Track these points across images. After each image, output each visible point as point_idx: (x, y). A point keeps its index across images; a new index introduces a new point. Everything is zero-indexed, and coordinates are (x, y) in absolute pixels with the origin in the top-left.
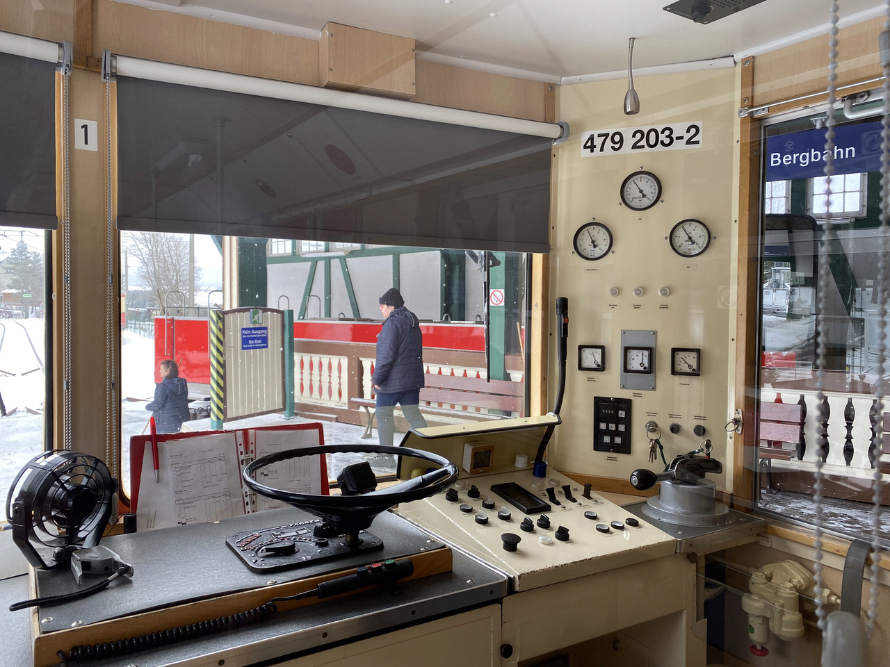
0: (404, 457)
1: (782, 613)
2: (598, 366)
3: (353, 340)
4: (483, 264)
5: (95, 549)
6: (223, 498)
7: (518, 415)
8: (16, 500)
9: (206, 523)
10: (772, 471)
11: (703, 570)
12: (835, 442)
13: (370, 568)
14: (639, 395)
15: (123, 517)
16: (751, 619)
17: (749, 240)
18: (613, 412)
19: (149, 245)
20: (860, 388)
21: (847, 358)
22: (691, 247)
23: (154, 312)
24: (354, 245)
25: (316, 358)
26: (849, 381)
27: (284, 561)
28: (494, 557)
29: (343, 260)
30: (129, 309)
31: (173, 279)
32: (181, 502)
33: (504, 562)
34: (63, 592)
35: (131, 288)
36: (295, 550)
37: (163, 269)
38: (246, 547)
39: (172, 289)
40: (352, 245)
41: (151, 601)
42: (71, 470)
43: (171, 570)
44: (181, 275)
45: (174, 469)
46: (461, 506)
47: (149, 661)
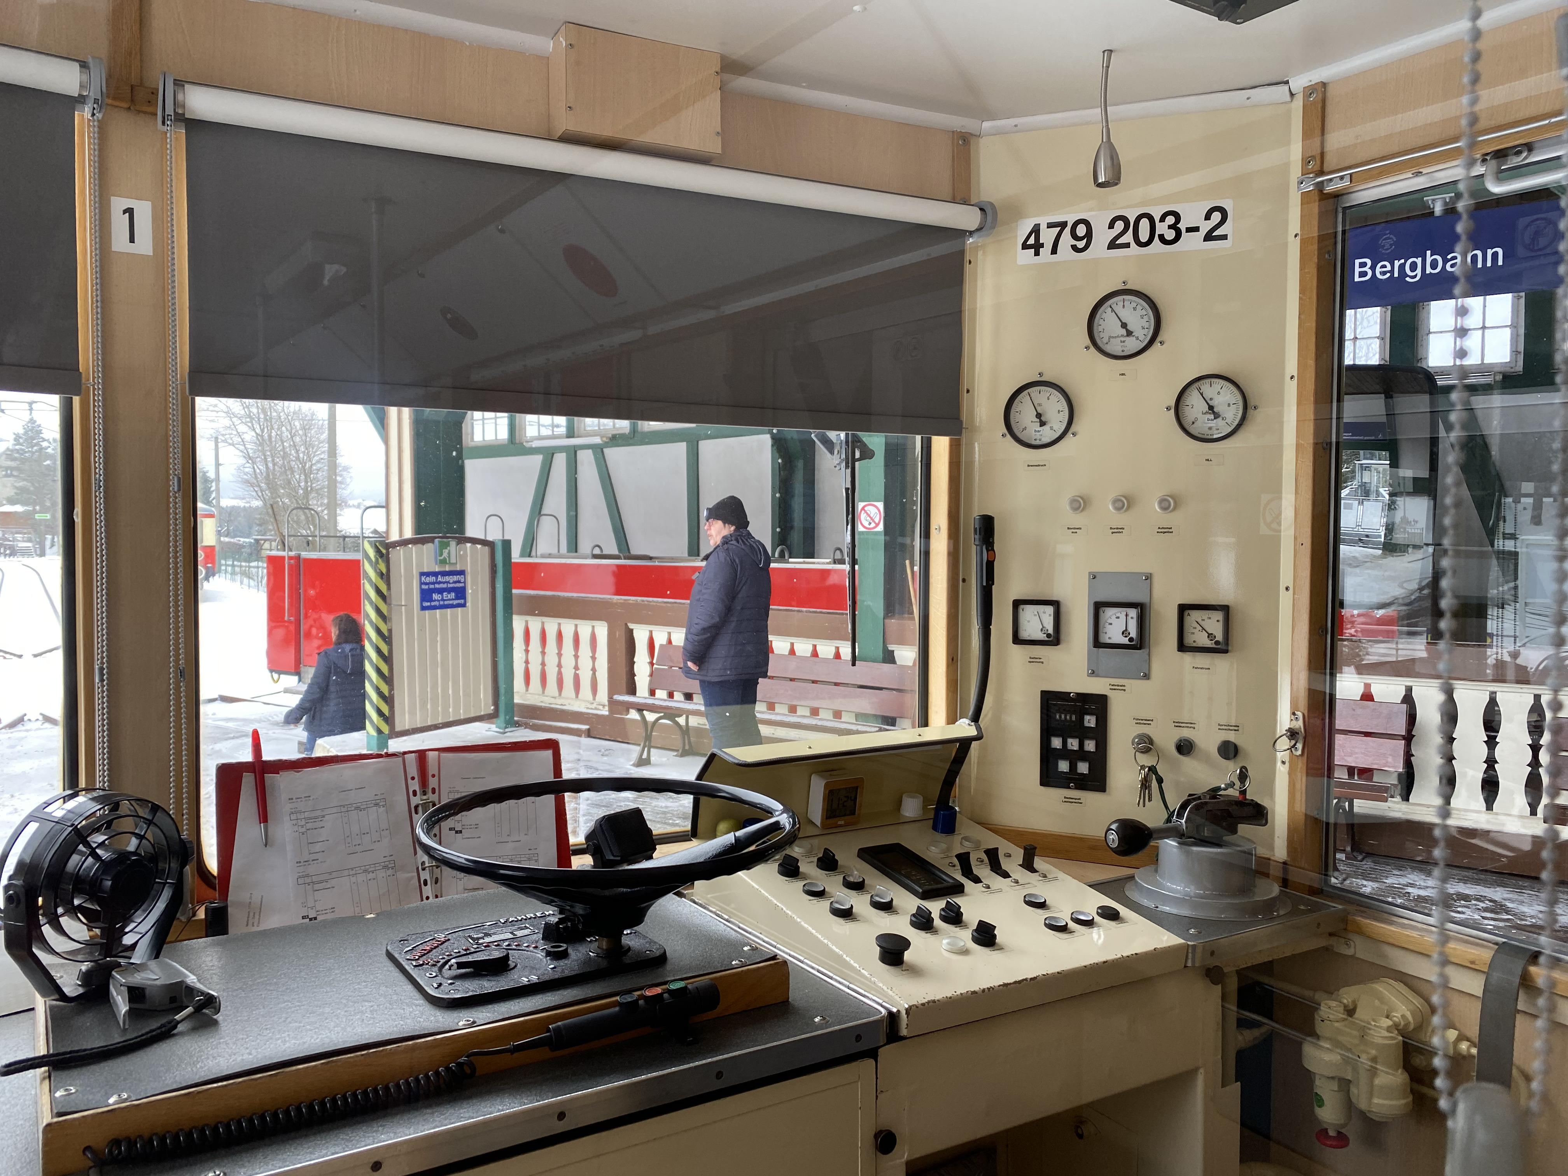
0: (703, 799)
1: (1373, 1072)
2: (1049, 635)
3: (618, 593)
4: (843, 456)
5: (153, 964)
6: (381, 874)
7: (906, 723)
8: (11, 878)
9: (354, 917)
10: (1356, 821)
11: (1234, 997)
12: (1467, 770)
13: (642, 997)
14: (1122, 688)
15: (203, 908)
16: (1318, 1082)
17: (1316, 412)
18: (1074, 718)
19: (257, 426)
20: (1511, 674)
21: (1489, 622)
22: (1212, 424)
23: (267, 545)
24: (618, 422)
25: (552, 625)
26: (1491, 661)
27: (488, 985)
28: (863, 976)
29: (599, 451)
30: (222, 539)
31: (300, 486)
32: (308, 880)
33: (881, 985)
34: (94, 1041)
35: (225, 503)
36: (509, 965)
37: (281, 468)
38: (422, 959)
39: (298, 503)
40: (614, 424)
41: (250, 1057)
42: (109, 824)
43: (288, 1001)
44: (314, 479)
45: (294, 822)
46: (804, 886)
47: (247, 1164)
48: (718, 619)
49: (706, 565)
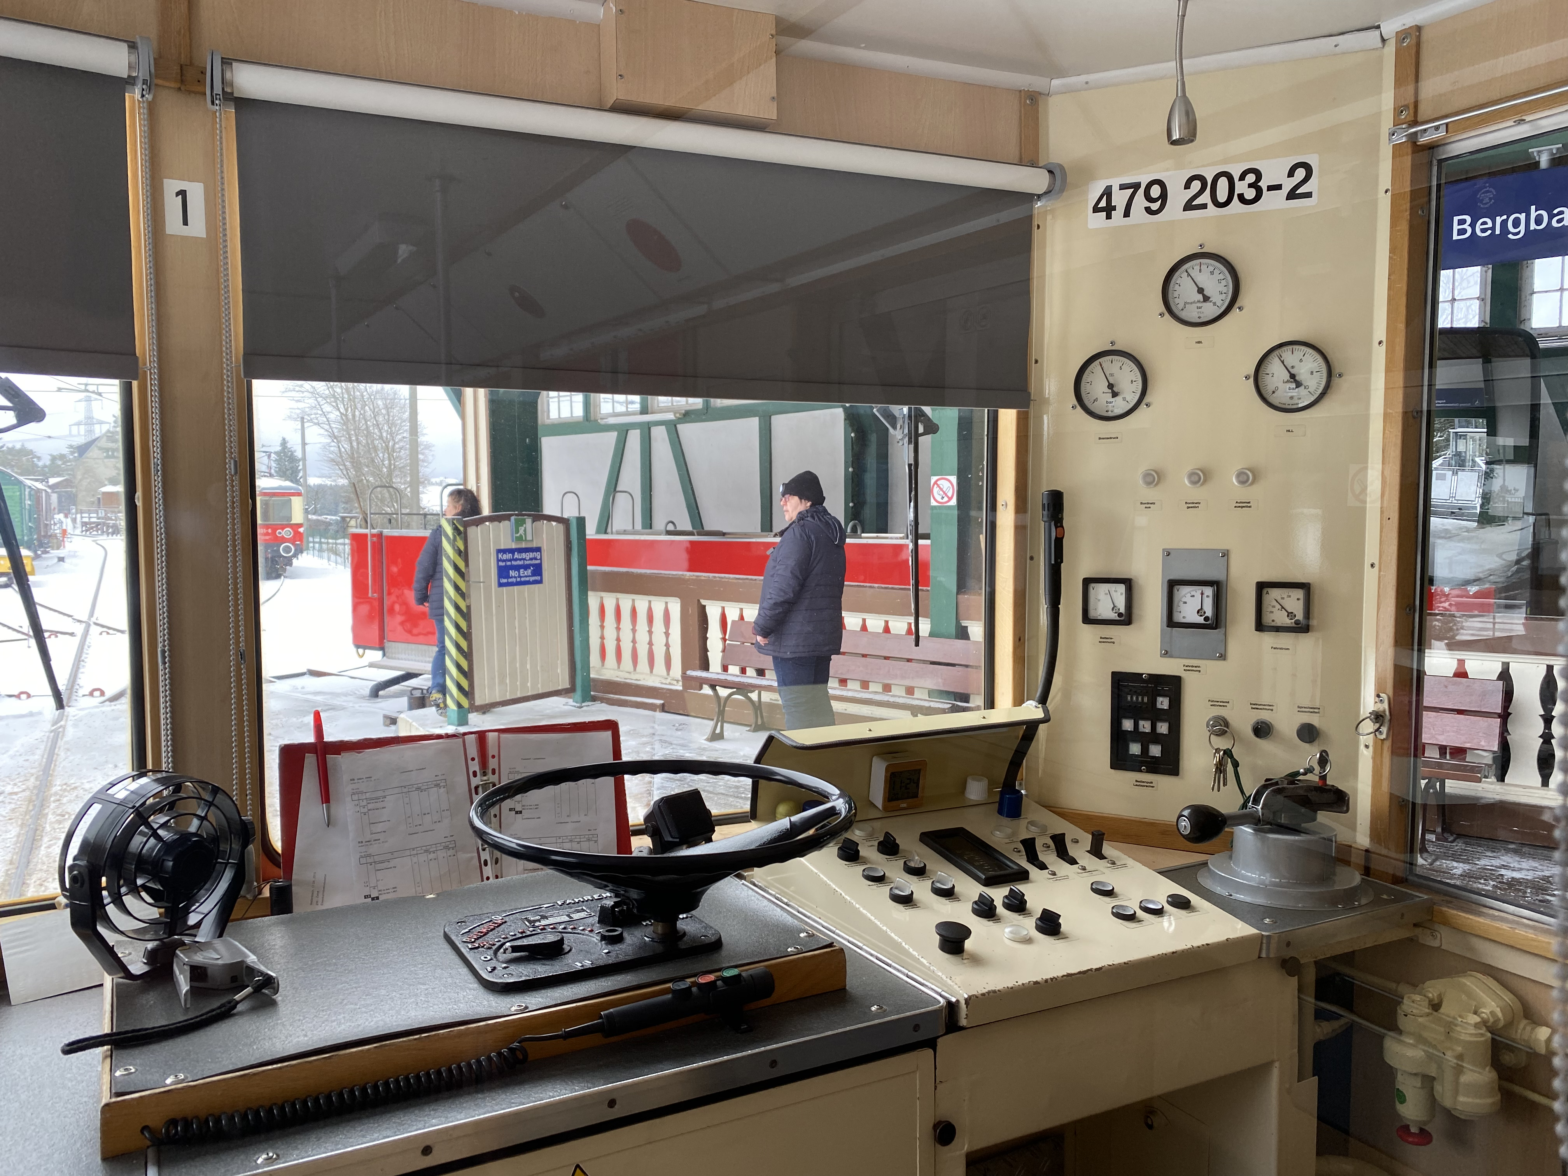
0: (762, 783)
1: (1459, 1070)
2: (1120, 615)
3: (690, 570)
4: (906, 431)
5: (218, 943)
6: (442, 854)
8: (75, 859)
9: (413, 898)
10: (1448, 802)
11: (1312, 990)
13: (695, 984)
14: (1196, 669)
15: (268, 886)
16: (1400, 1078)
17: (1406, 378)
18: (1146, 700)
19: (341, 407)
22: (1294, 393)
23: (353, 523)
24: (691, 400)
25: (626, 601)
27: (542, 970)
28: (923, 964)
29: (672, 427)
30: (310, 516)
31: (384, 465)
32: (370, 860)
33: (940, 974)
34: (158, 1020)
35: (313, 481)
36: (563, 949)
37: (365, 446)
38: (478, 941)
39: (381, 480)
40: (687, 401)
41: (306, 1038)
42: (172, 805)
43: (346, 982)
44: (397, 457)
45: (356, 802)
46: (864, 870)
47: (300, 1146)
48: (792, 595)
49: (781, 541)
